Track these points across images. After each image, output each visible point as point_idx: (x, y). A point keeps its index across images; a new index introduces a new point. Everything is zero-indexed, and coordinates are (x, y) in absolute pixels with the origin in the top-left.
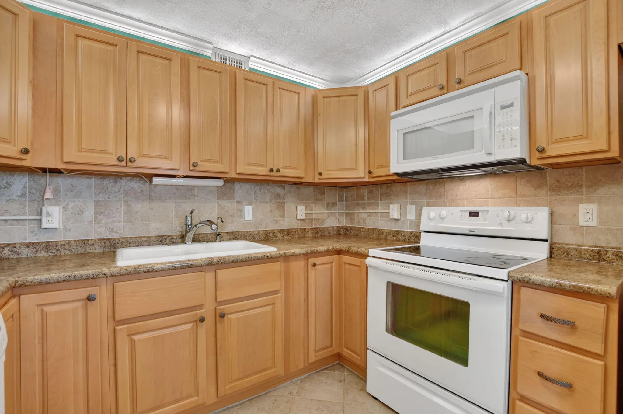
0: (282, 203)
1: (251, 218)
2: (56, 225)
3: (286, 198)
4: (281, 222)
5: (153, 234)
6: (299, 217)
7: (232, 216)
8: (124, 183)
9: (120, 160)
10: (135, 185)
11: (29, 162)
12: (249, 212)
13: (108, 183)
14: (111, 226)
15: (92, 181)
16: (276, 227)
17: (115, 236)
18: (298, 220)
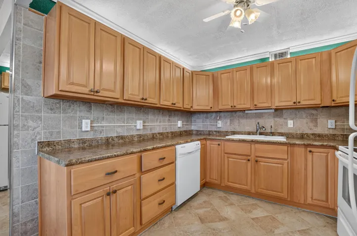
0: (315, 118)
1: (292, 126)
2: (220, 126)
3: (319, 116)
4: (315, 129)
5: (247, 131)
6: (329, 127)
7: (282, 125)
8: (238, 113)
9: (232, 107)
10: (241, 114)
11: (212, 110)
12: (290, 123)
13: (234, 113)
14: (234, 127)
15: (229, 113)
16: (310, 132)
17: (235, 130)
18: (330, 129)
